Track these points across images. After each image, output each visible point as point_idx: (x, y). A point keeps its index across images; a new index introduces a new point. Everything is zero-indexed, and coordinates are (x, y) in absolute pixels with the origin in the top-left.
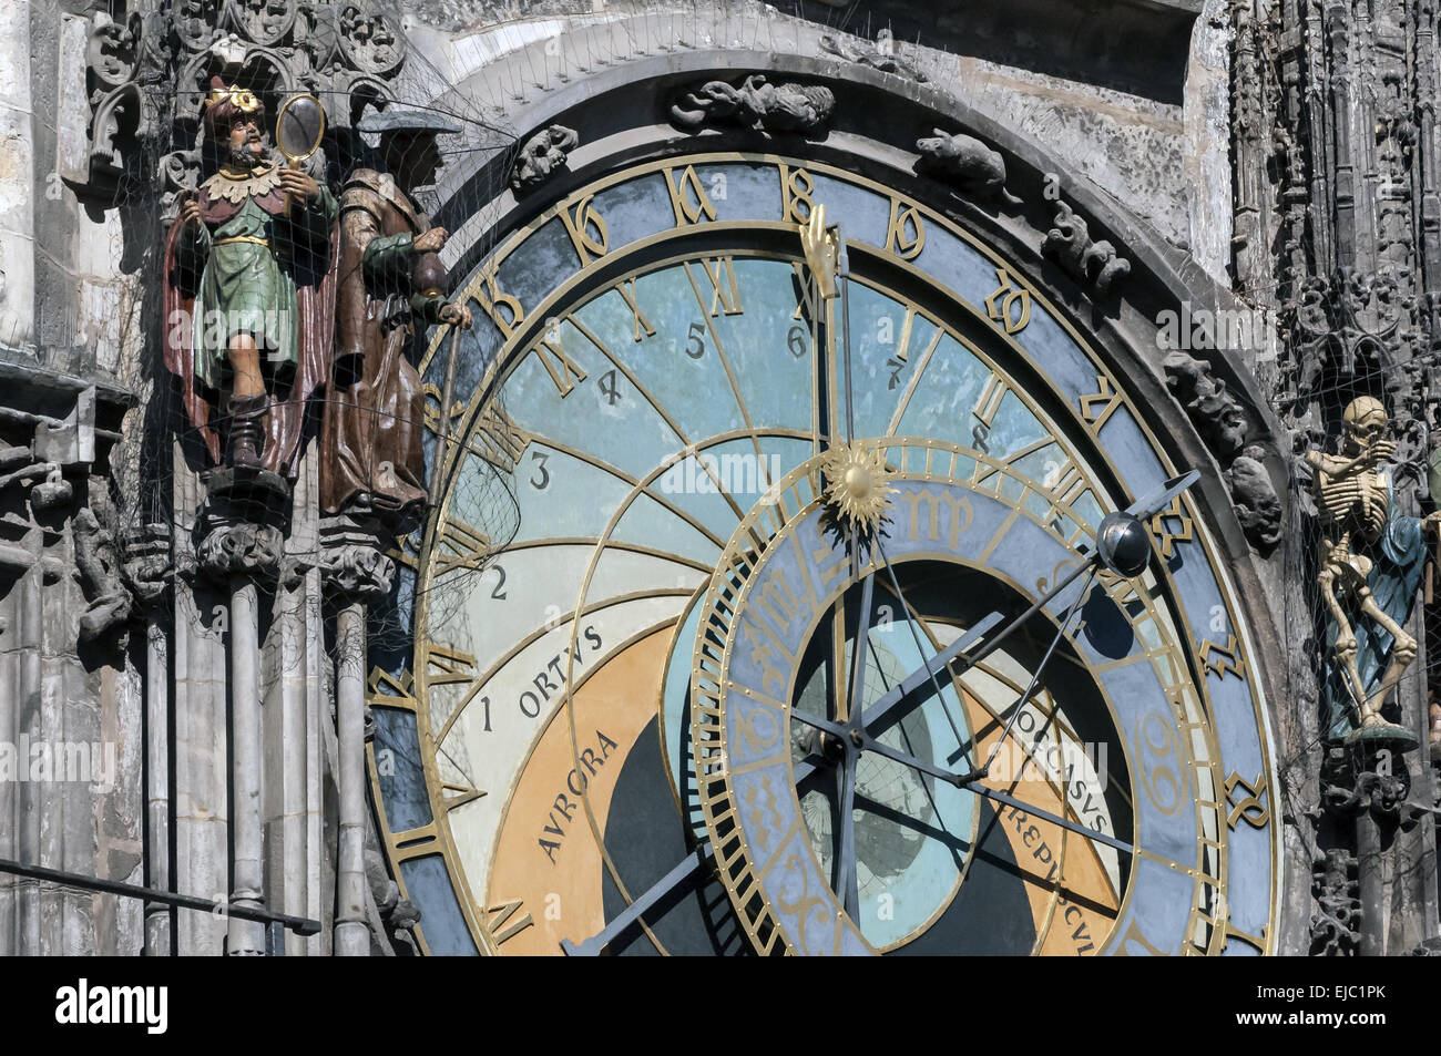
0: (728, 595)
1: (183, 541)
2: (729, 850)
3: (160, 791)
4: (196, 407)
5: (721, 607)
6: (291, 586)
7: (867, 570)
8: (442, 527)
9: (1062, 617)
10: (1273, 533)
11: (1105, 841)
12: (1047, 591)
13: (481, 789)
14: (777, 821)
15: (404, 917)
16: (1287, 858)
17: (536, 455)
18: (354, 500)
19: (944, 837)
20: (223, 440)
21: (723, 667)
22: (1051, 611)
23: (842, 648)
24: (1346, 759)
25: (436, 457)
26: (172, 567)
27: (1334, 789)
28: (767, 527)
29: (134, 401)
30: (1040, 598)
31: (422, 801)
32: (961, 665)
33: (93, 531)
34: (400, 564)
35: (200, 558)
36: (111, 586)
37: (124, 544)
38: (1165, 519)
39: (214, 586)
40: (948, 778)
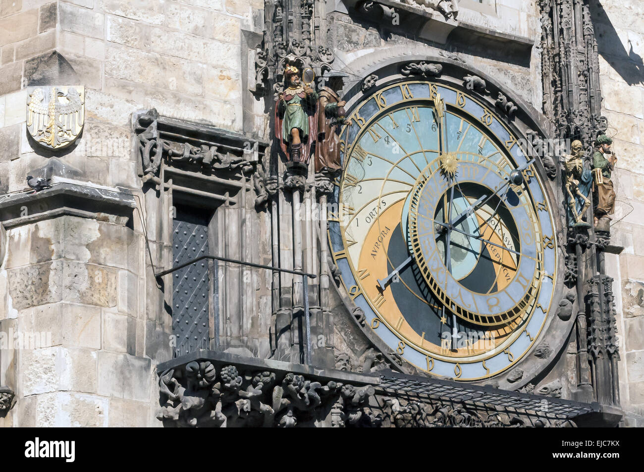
0: (417, 192)
1: (281, 180)
2: (419, 256)
3: (276, 243)
4: (284, 147)
5: (416, 195)
6: (308, 191)
7: (452, 185)
8: (345, 176)
9: (501, 196)
10: (554, 174)
11: (513, 252)
12: (498, 190)
13: (356, 241)
14: (431, 248)
15: (338, 273)
16: (559, 256)
17: (369, 157)
18: (323, 169)
19: (473, 251)
20: (290, 155)
21: (417, 210)
22: (499, 195)
23: (446, 204)
24: (573, 231)
25: (344, 158)
26: (278, 187)
27: (570, 239)
28: (427, 174)
29: (268, 145)
30: (496, 191)
31: (342, 245)
32: (476, 208)
33: (258, 178)
34: (335, 185)
35: (285, 184)
36: (263, 192)
37: (266, 181)
38: (527, 171)
39: (289, 192)
40: (474, 237)
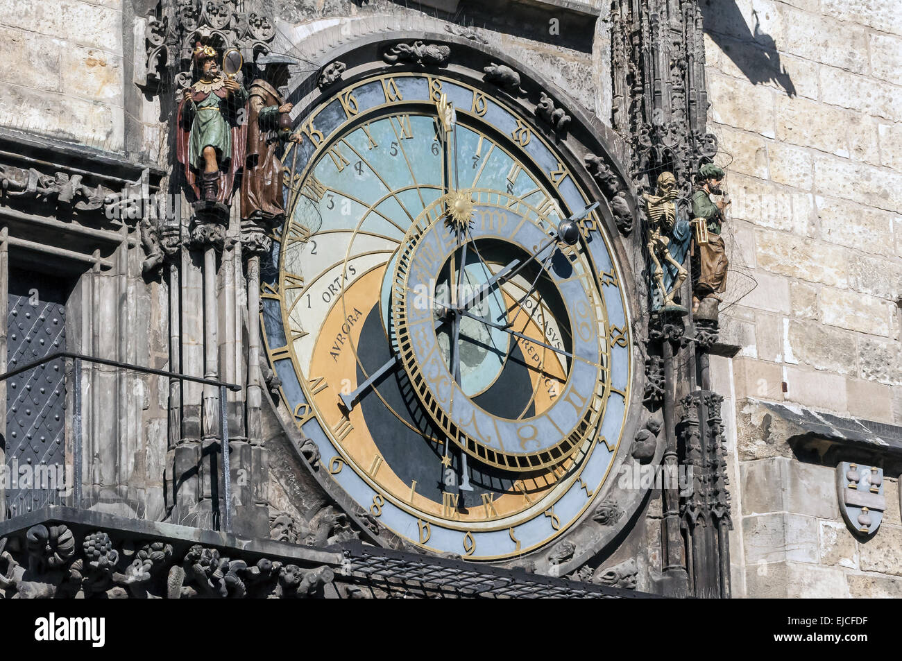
0: (407, 252)
1: (185, 231)
2: (408, 356)
3: (176, 333)
4: (190, 176)
5: (405, 257)
6: (229, 249)
7: (464, 242)
8: (290, 225)
9: (544, 261)
10: (629, 227)
11: (561, 352)
12: (537, 251)
13: (306, 331)
14: (428, 345)
15: (275, 384)
16: (635, 359)
17: (329, 196)
18: (255, 214)
19: (496, 351)
20: (201, 189)
21: (405, 282)
22: (539, 259)
23: (454, 274)
24: (658, 319)
25: (288, 197)
26: (180, 241)
27: (654, 331)
28: (423, 225)
29: (165, 174)
30: (535, 254)
31: (283, 337)
32: (502, 281)
33: (148, 227)
34: (273, 240)
35: (192, 237)
36: (156, 249)
37: (161, 232)
38: (585, 221)
39: (198, 250)
40: (497, 327)
